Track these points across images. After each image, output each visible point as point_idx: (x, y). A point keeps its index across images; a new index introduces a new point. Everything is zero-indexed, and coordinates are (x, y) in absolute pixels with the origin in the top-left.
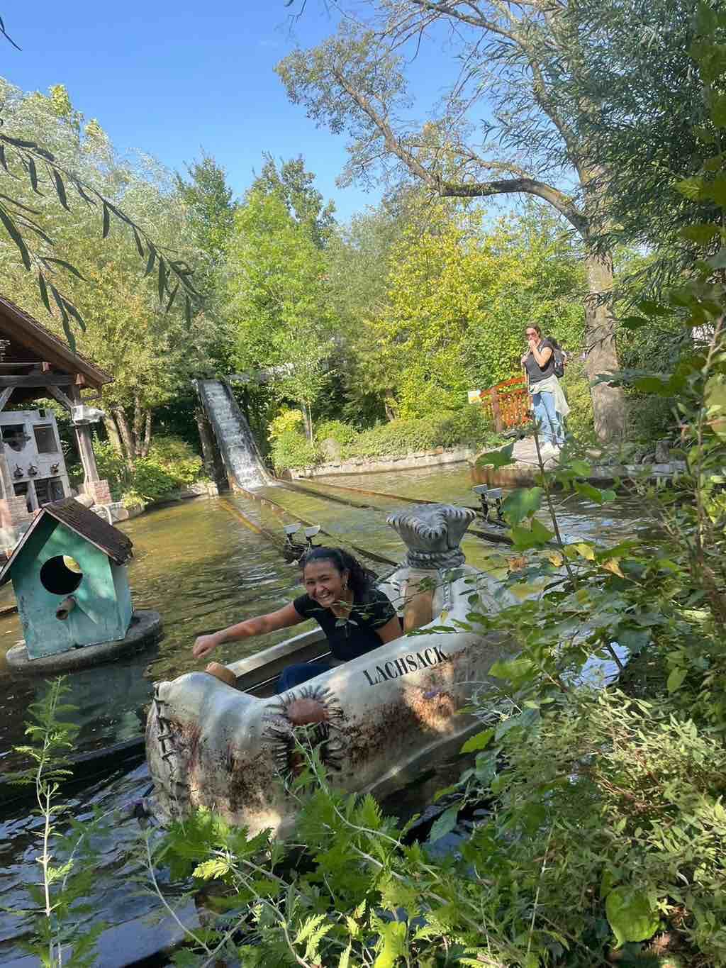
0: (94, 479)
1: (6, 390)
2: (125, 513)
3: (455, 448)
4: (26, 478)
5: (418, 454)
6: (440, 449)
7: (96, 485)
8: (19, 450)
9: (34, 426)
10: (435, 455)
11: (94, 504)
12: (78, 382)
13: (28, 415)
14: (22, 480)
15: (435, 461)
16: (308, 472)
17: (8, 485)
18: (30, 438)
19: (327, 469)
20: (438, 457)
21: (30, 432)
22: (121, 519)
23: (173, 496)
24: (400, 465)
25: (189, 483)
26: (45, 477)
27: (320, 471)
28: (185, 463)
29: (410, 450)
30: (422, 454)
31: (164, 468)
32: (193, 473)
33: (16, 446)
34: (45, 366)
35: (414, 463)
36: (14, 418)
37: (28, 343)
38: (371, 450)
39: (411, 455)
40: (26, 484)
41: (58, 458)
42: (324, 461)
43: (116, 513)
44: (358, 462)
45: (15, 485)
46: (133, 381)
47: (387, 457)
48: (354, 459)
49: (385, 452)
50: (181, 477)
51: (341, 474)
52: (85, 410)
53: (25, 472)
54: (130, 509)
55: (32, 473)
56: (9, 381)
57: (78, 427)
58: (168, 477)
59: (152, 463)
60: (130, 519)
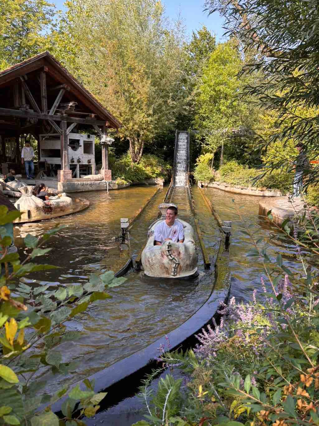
0: (106, 168)
1: (73, 124)
2: (115, 186)
3: (273, 190)
4: (75, 163)
5: (253, 188)
6: (265, 188)
7: (105, 171)
8: (76, 150)
9: (84, 141)
10: (261, 191)
11: (103, 179)
12: (107, 125)
13: (82, 136)
14: (74, 164)
15: (261, 194)
16: (206, 184)
17: (66, 165)
18: (81, 146)
19: (214, 185)
20: (262, 192)
21: (82, 143)
22: (114, 188)
23: (144, 182)
24: (243, 192)
25: (154, 178)
26: (85, 164)
27: (211, 185)
28: (155, 168)
29: (250, 185)
30: (256, 189)
31: (144, 169)
32: (156, 174)
33: (74, 148)
34: (93, 115)
35: (251, 193)
36: (75, 136)
37: (88, 104)
38: (232, 181)
39: (250, 188)
40: (76, 165)
41: (92, 157)
42: (215, 181)
43: (111, 185)
44: (226, 185)
45: (70, 165)
46: (136, 127)
47: (239, 186)
48: (225, 184)
49: (238, 184)
50: (151, 174)
51: (219, 189)
52: (106, 138)
53: (75, 161)
54: (118, 185)
55: (79, 161)
56: (76, 120)
57: (103, 145)
58: (144, 173)
59: (140, 166)
60: (118, 189)
